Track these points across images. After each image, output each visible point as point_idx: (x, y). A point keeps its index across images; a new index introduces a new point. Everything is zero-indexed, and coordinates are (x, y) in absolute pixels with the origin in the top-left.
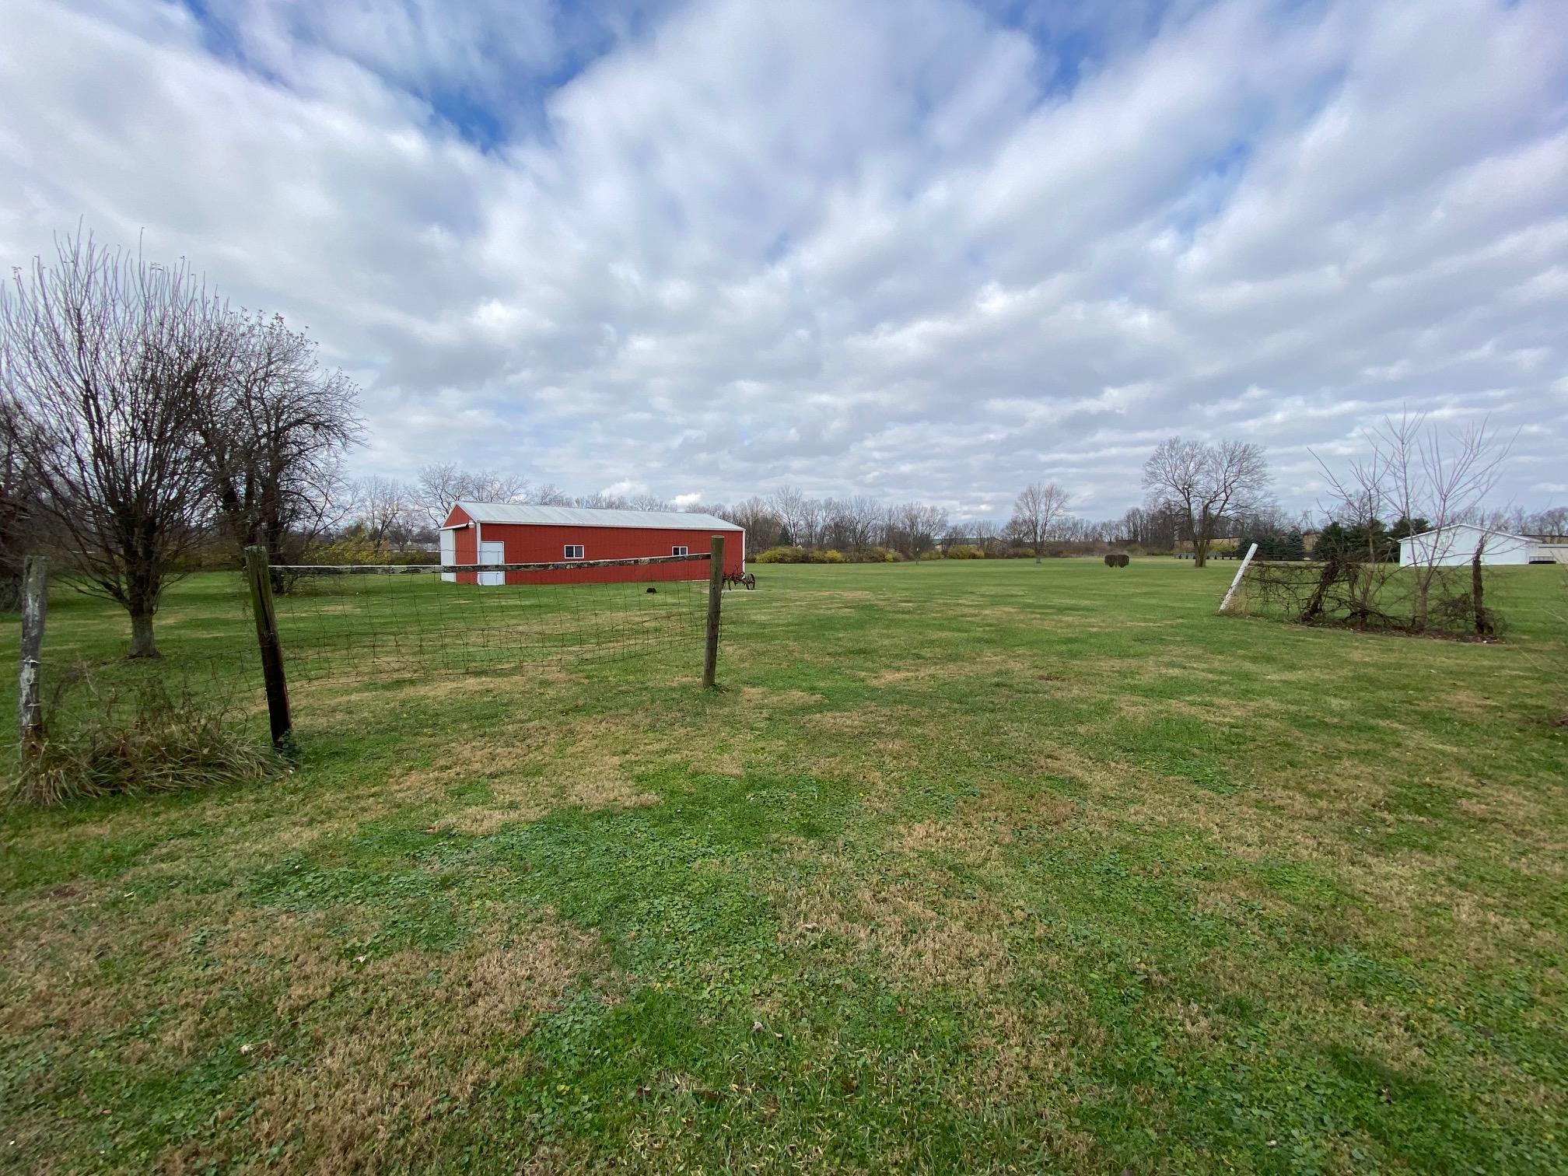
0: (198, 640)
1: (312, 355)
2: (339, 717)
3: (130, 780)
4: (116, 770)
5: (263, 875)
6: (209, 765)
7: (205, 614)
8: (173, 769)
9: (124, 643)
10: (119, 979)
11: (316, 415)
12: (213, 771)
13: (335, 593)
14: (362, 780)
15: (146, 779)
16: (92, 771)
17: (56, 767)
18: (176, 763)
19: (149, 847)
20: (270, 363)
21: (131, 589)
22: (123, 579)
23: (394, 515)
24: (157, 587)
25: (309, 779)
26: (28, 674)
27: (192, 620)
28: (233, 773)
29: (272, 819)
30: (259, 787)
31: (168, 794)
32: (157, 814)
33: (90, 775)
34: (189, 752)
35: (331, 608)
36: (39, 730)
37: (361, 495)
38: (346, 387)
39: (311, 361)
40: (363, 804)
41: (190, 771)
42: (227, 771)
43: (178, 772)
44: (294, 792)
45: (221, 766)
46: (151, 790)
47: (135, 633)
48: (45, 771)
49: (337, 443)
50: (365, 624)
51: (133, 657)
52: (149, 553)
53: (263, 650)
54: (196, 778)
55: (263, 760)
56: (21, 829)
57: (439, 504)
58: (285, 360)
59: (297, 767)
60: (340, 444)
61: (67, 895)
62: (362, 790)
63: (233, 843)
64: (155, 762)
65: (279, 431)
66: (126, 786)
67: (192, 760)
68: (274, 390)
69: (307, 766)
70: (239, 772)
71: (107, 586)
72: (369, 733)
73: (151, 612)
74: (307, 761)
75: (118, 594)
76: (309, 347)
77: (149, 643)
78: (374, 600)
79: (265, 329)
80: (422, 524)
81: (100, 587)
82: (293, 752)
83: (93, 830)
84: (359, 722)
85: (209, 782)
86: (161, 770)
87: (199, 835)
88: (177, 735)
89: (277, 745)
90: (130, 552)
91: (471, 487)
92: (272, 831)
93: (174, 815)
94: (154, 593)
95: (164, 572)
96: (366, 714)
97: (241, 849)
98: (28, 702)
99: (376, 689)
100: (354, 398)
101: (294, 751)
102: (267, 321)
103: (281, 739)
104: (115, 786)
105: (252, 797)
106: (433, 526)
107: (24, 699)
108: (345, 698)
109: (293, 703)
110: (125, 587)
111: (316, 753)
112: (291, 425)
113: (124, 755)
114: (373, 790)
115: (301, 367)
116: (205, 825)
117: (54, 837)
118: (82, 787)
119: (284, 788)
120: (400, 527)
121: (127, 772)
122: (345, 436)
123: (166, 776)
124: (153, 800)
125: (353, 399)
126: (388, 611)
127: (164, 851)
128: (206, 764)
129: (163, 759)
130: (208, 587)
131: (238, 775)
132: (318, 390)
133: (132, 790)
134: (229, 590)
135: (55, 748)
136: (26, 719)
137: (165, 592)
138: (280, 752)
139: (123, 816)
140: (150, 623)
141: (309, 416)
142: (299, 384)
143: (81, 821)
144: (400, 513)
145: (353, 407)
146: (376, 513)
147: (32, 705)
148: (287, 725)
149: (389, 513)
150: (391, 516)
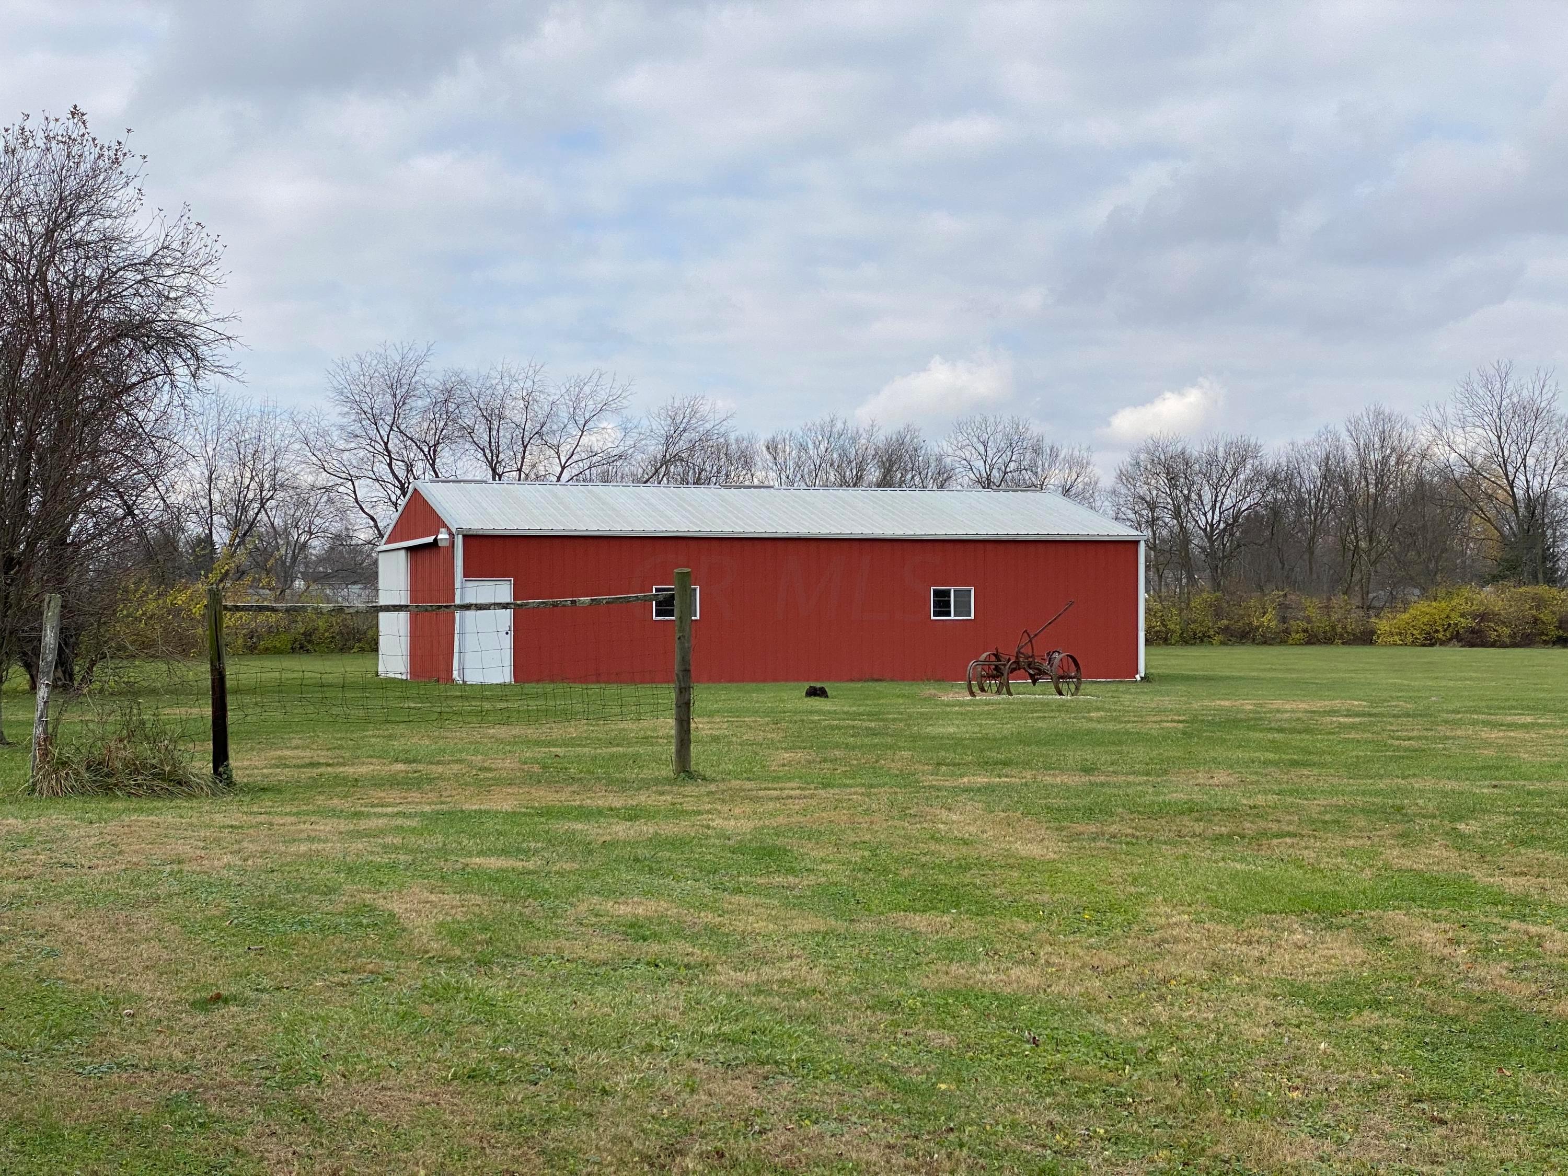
3: (116, 785)
4: (105, 776)
6: (172, 780)
8: (145, 780)
12: (174, 786)
15: (126, 786)
16: (88, 775)
17: (63, 769)
18: (147, 776)
26: (43, 693)
28: (188, 788)
33: (88, 778)
34: (156, 768)
36: (47, 740)
41: (158, 784)
42: (184, 786)
43: (149, 783)
45: (179, 781)
46: (131, 795)
48: (54, 773)
53: (213, 680)
54: (162, 790)
55: (209, 783)
57: (382, 469)
59: (232, 797)
64: (131, 773)
66: (113, 790)
67: (160, 774)
69: (240, 797)
70: (194, 789)
80: (336, 527)
82: (230, 783)
85: (172, 794)
86: (137, 780)
88: (148, 754)
89: (217, 775)
91: (469, 416)
98: (41, 717)
101: (231, 781)
103: (221, 769)
104: (105, 789)
106: (363, 534)
107: (39, 714)
111: (249, 788)
113: (109, 765)
118: (83, 786)
121: (112, 779)
123: (139, 785)
129: (137, 771)
136: (39, 731)
138: (220, 781)
144: (280, 495)
145: (210, 287)
146: (216, 497)
147: (44, 719)
148: (226, 758)
149: (250, 495)
150: (256, 505)
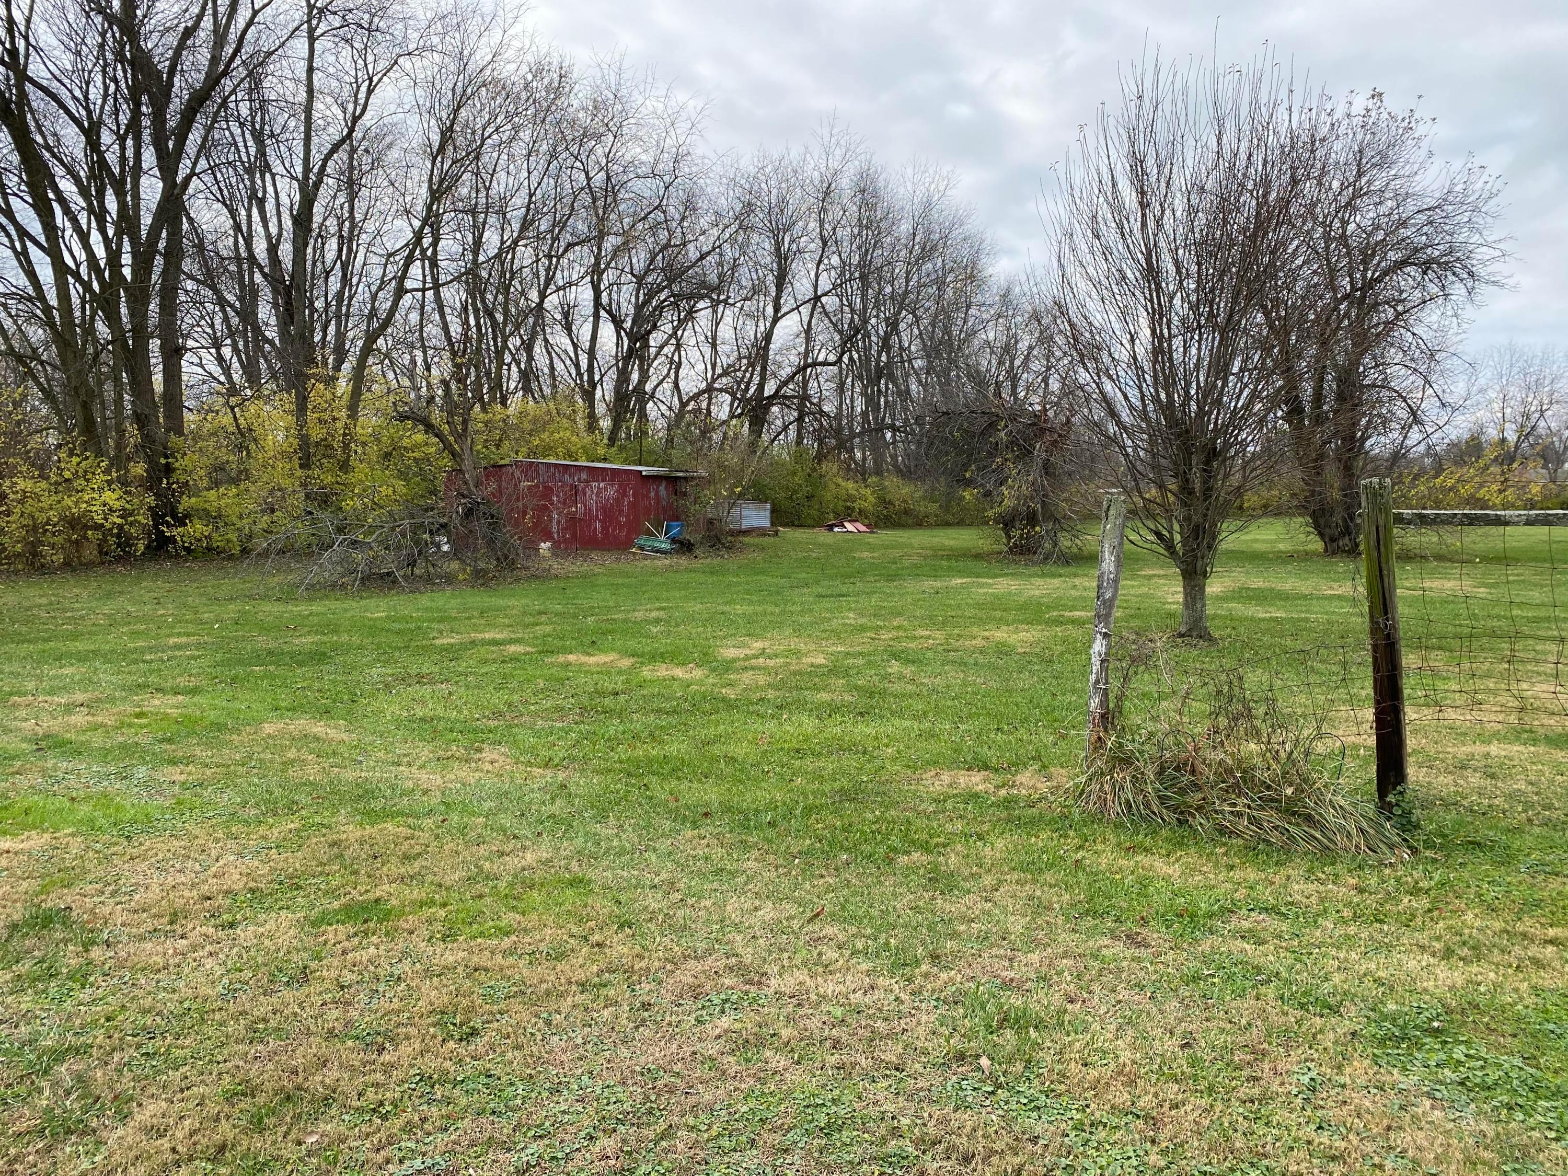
0: (1252, 619)
1: (1424, 144)
2: (1475, 780)
3: (1199, 809)
4: (1182, 792)
5: (1385, 1017)
6: (1294, 814)
7: (1257, 583)
8: (1249, 807)
9: (1171, 615)
10: (1211, 1089)
11: (1426, 246)
12: (1298, 825)
13: (1440, 558)
14: (1532, 905)
15: (1216, 812)
16: (1158, 785)
17: (1122, 770)
18: (1254, 801)
19: (1229, 911)
20: (1360, 174)
21: (1184, 541)
22: (1176, 527)
23: (1542, 412)
24: (1214, 539)
25: (1437, 877)
26: (1099, 646)
27: (1241, 589)
28: (1324, 834)
29: (1386, 927)
30: (1360, 867)
31: (1241, 842)
32: (1232, 868)
33: (1157, 791)
34: (1269, 788)
35: (1436, 584)
36: (1107, 718)
37: (1482, 381)
38: (1480, 185)
39: (1423, 152)
40: (1533, 951)
41: (1269, 816)
42: (1316, 829)
43: (1255, 813)
44: (1415, 891)
45: (1309, 818)
46: (1222, 830)
47: (1186, 604)
48: (1111, 772)
49: (1458, 290)
50: (1499, 617)
51: (1181, 635)
52: (1207, 491)
53: (1375, 648)
54: (1276, 828)
55: (1365, 825)
56: (1087, 840)
58: (1380, 166)
59: (1414, 851)
60: (1463, 291)
61: (1139, 945)
62: (1527, 925)
63: (1333, 945)
64: (1227, 792)
65: (1368, 285)
66: (1194, 817)
67: (1273, 800)
68: (1364, 217)
69: (1428, 853)
70: (1331, 835)
71: (1158, 534)
72: (1530, 820)
73: (1205, 575)
74: (1430, 845)
75: (1170, 547)
76: (1420, 130)
77: (1201, 618)
78: (1514, 573)
79: (1355, 121)
81: (1152, 537)
82: (1408, 825)
83: (1160, 866)
84: (1510, 797)
85: (1292, 838)
86: (1234, 805)
87: (1286, 916)
88: (1258, 761)
89: (1384, 807)
90: (1186, 489)
92: (1389, 947)
93: (1252, 875)
94: (1210, 547)
95: (1224, 516)
96: (1522, 786)
97: (1346, 960)
98: (1097, 682)
99: (1535, 741)
100: (1492, 202)
101: (1410, 822)
102: (1358, 108)
103: (1391, 798)
104: (1182, 813)
105: (1353, 881)
107: (1093, 678)
108: (1479, 749)
109: (1411, 742)
110: (1178, 538)
111: (1444, 836)
112: (1385, 273)
113: (1193, 772)
114: (1551, 932)
115: (1407, 171)
116: (1292, 904)
117: (1122, 862)
118: (1147, 805)
119: (1398, 880)
120: (1551, 433)
121: (1195, 798)
122: (1471, 274)
123: (1239, 815)
124: (1225, 844)
125: (1491, 206)
126: (1536, 596)
127: (1246, 925)
128: (1290, 810)
129: (1238, 789)
130: (1256, 541)
131: (1330, 840)
132: (1433, 203)
133: (1201, 824)
134: (1281, 546)
135: (1121, 745)
136: (1094, 703)
137: (1223, 546)
138: (1389, 819)
139: (1191, 857)
140: (1202, 589)
141: (1416, 250)
142: (1401, 198)
143: (1147, 850)
144: (1555, 407)
145: (1489, 219)
146: (1508, 411)
147: (1101, 686)
148: (1401, 777)
149: (1533, 409)
150: (1537, 415)
